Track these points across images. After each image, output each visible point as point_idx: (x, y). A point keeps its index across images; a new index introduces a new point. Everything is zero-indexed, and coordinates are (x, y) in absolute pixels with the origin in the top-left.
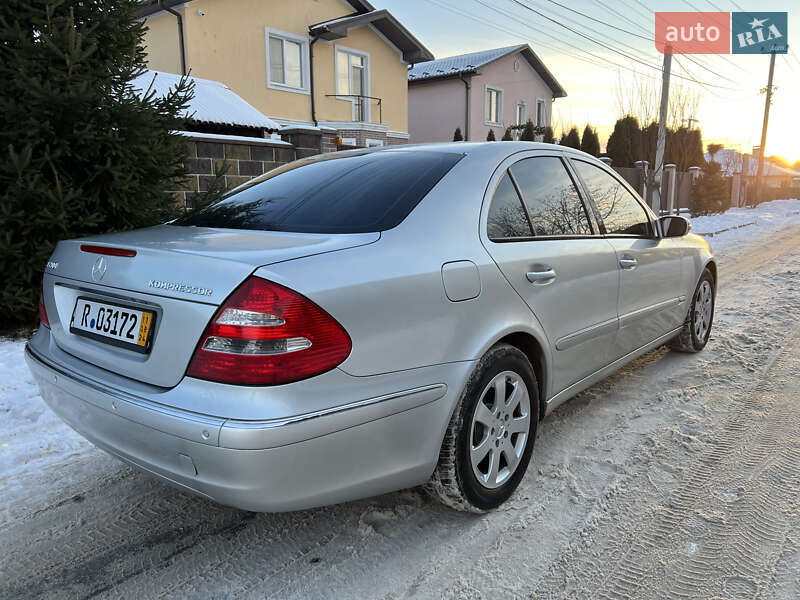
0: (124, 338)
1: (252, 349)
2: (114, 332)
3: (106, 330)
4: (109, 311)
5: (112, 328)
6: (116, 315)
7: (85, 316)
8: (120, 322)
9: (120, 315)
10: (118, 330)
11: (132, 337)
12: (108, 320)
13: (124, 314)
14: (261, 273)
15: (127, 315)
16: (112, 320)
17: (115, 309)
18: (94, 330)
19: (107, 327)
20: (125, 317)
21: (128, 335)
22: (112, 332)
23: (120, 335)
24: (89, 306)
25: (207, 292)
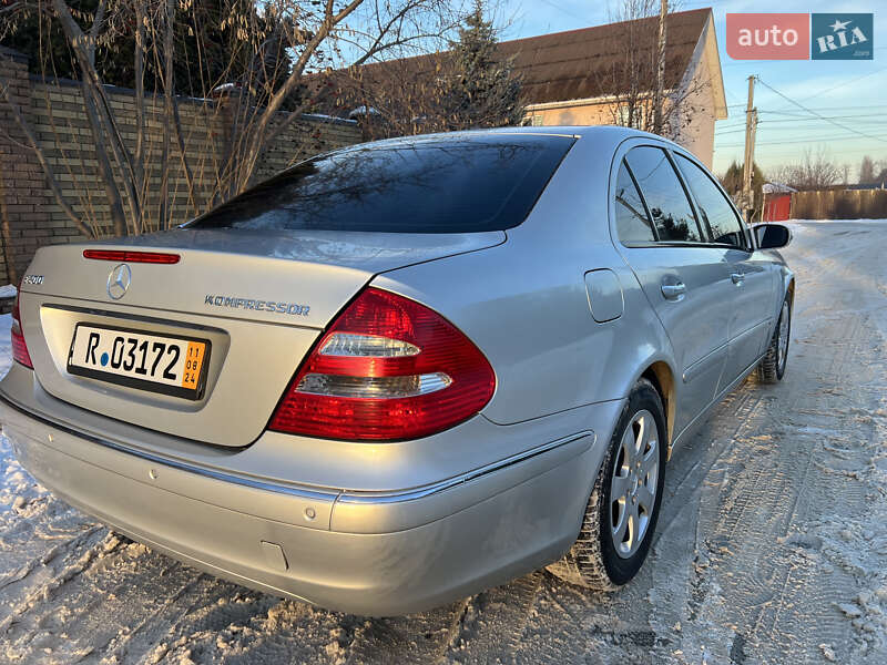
0: (159, 378)
1: (370, 391)
2: (142, 371)
3: (128, 368)
4: (130, 341)
5: (138, 364)
6: (144, 346)
7: (91, 350)
8: (152, 356)
9: (150, 347)
10: (148, 367)
11: (173, 377)
12: (131, 354)
13: (156, 346)
14: (381, 283)
15: (162, 347)
16: (138, 354)
17: (141, 339)
18: (108, 369)
19: (129, 364)
20: (158, 350)
21: (167, 375)
22: (138, 371)
23: (153, 374)
24: (97, 336)
25: (302, 310)
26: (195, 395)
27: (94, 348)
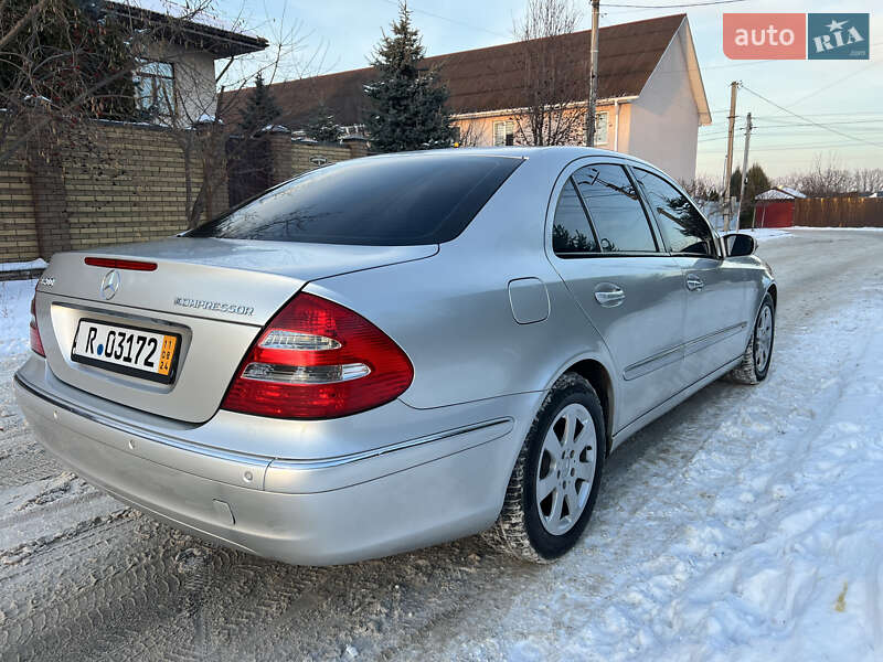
0: (141, 366)
1: (300, 378)
2: (128, 359)
3: (118, 357)
4: (120, 334)
5: (125, 354)
6: (131, 339)
7: (90, 341)
8: (136, 348)
9: (135, 339)
10: (133, 357)
11: (151, 365)
12: (120, 345)
13: (140, 338)
14: (311, 289)
15: (144, 339)
16: (126, 345)
17: (129, 333)
18: (103, 357)
19: (118, 354)
20: (141, 342)
21: (147, 363)
22: (125, 359)
23: (136, 362)
24: (95, 330)
25: (247, 311)
27: (92, 339)
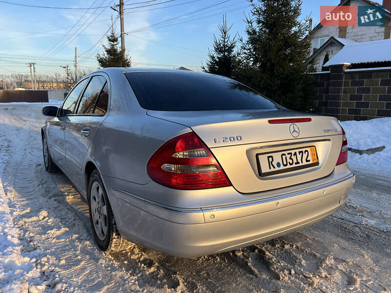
0: (305, 163)
2: (298, 163)
3: (291, 164)
4: (288, 154)
5: (295, 161)
6: (295, 154)
7: (270, 164)
8: (299, 157)
9: (298, 154)
10: (299, 160)
11: (309, 161)
12: (290, 158)
13: (300, 152)
15: (302, 152)
16: (293, 157)
17: (293, 152)
18: (282, 167)
19: (291, 162)
20: (301, 153)
21: (307, 161)
22: (296, 163)
23: (302, 163)
24: (272, 157)
26: (317, 164)
27: (272, 162)
